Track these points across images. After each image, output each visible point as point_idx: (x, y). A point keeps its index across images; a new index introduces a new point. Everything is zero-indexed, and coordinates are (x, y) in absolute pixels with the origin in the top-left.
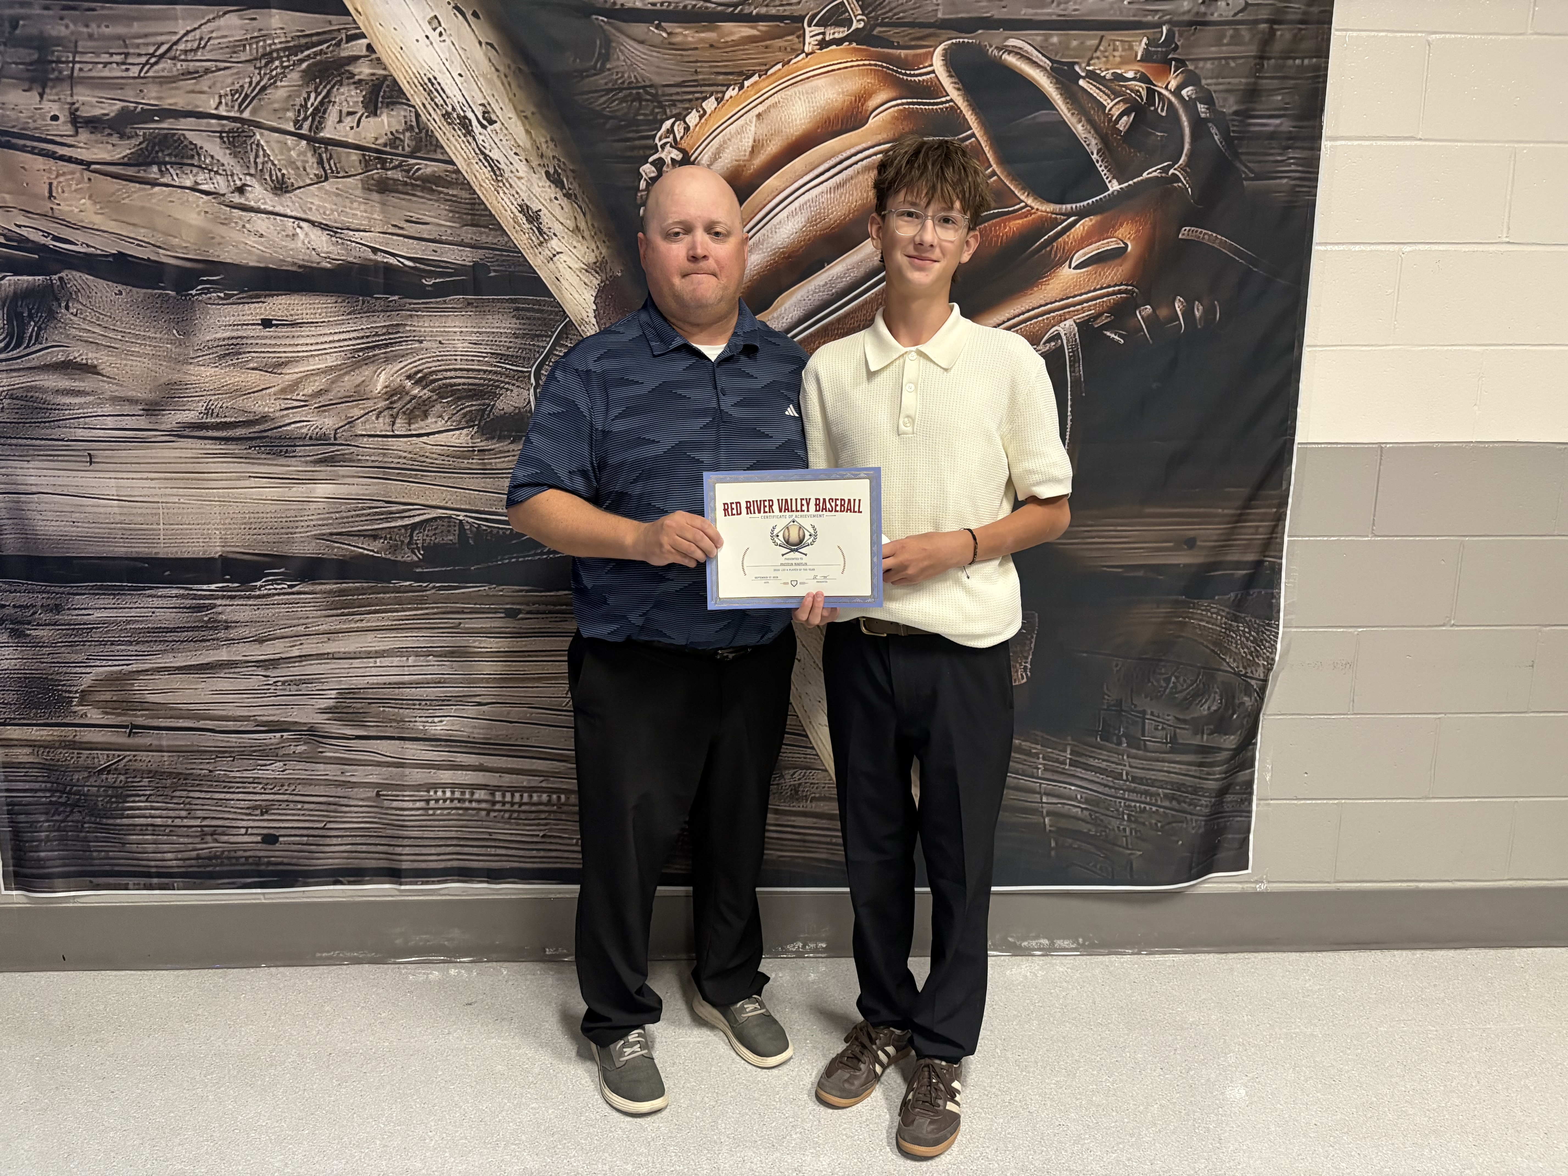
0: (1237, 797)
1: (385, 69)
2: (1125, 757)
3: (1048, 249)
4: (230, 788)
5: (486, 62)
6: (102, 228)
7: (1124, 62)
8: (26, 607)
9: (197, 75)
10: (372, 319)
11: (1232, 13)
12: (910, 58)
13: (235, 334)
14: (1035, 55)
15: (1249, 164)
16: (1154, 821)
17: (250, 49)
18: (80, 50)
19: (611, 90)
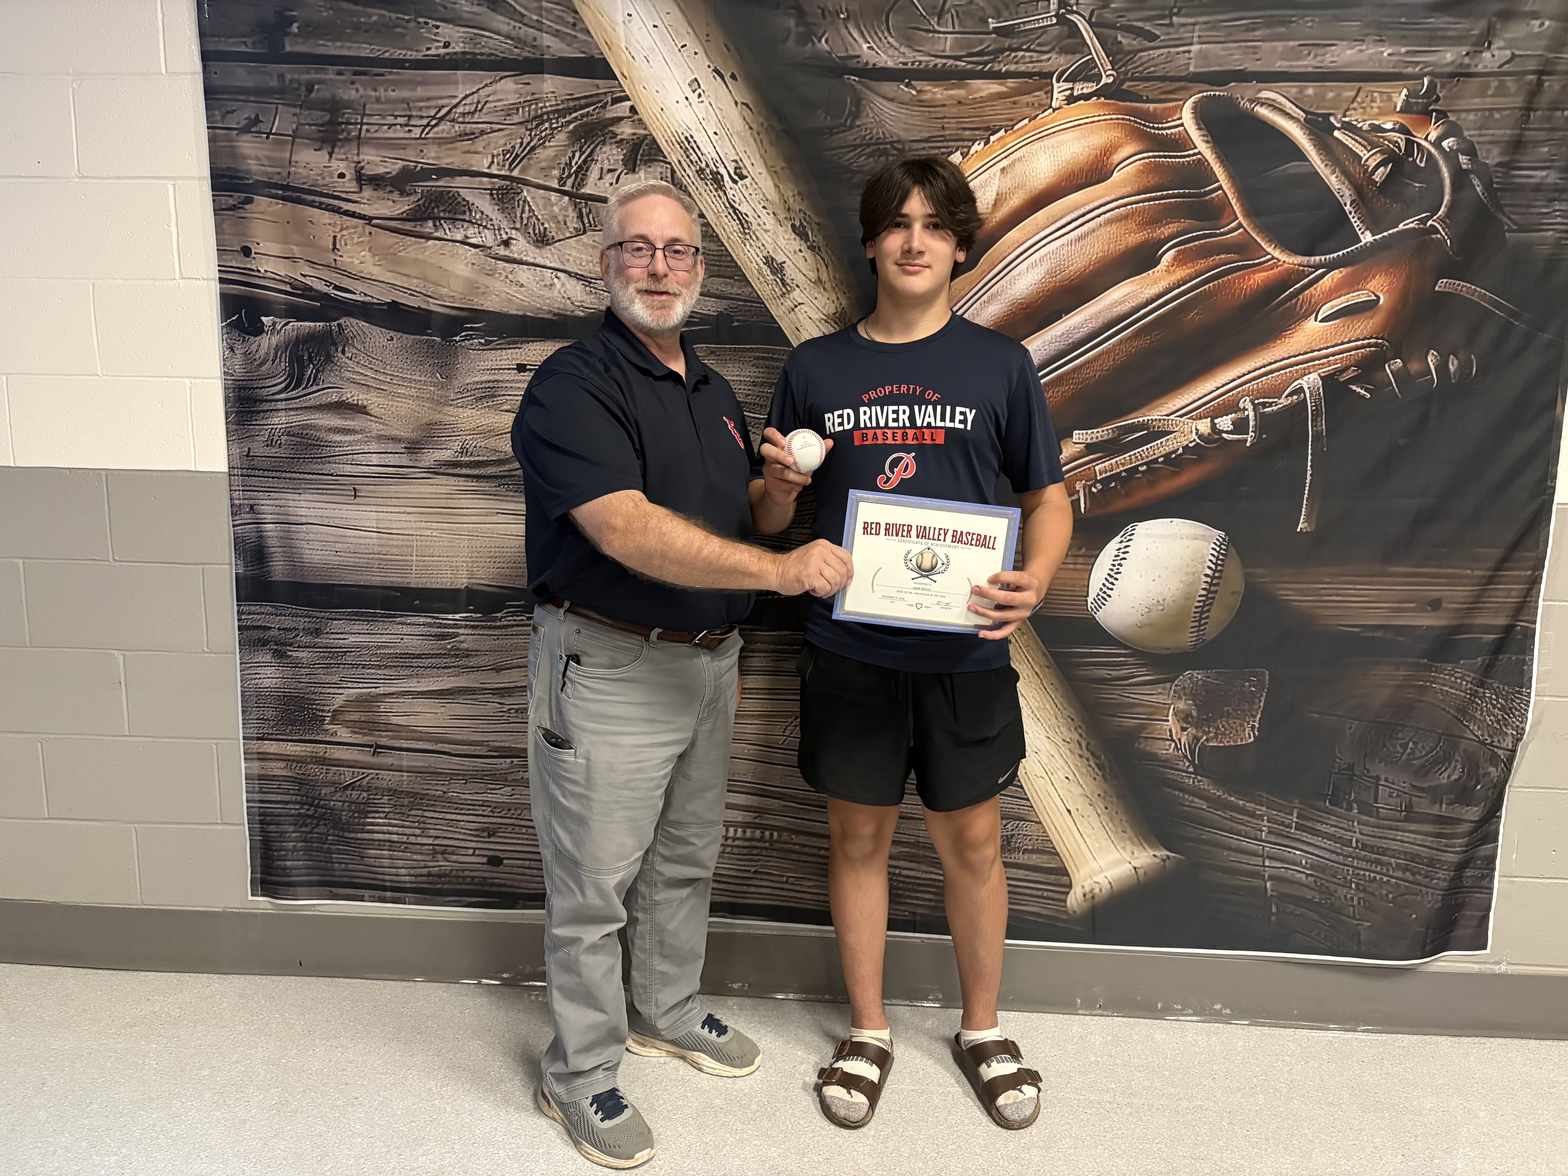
0: (1477, 872)
1: (645, 129)
2: (1355, 824)
3: (1293, 301)
4: (461, 809)
5: (741, 120)
6: (379, 279)
7: (1382, 113)
8: (290, 630)
9: (473, 137)
11: (1498, 64)
12: (1158, 111)
13: (491, 378)
14: (1289, 106)
15: (1512, 216)
16: (1384, 892)
17: (523, 112)
18: (367, 112)
19: (860, 145)
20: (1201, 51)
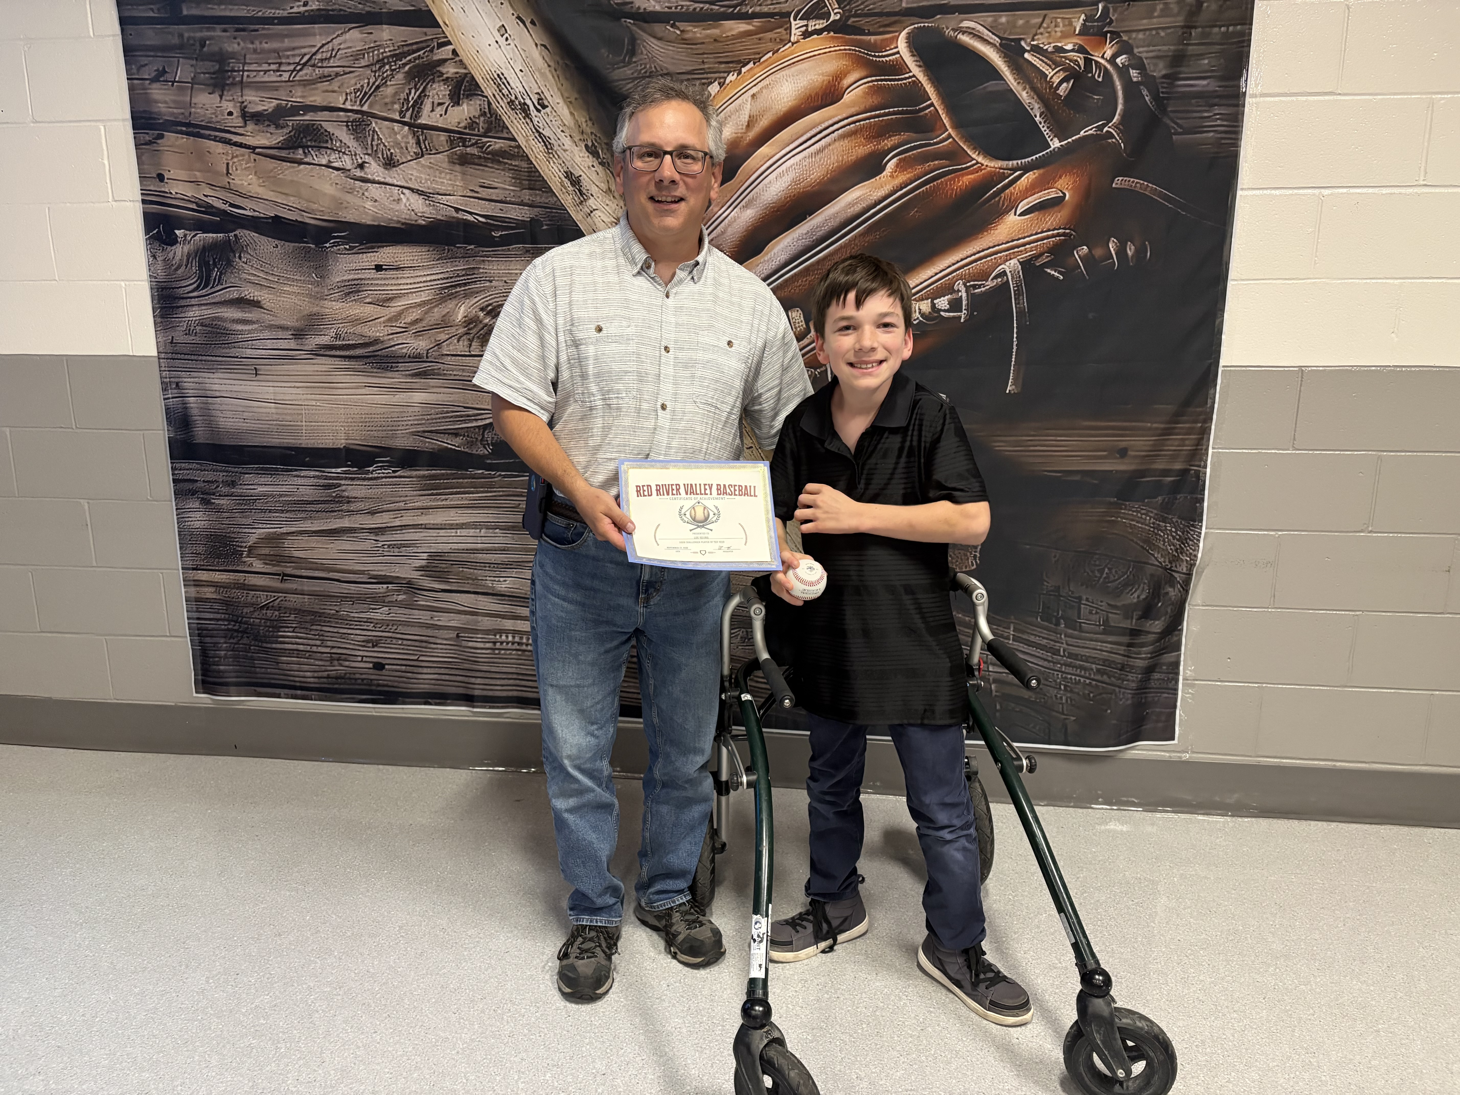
0: (1163, 676)
1: (466, 68)
2: (1063, 636)
3: (997, 199)
4: (351, 625)
5: (541, 59)
6: (264, 197)
7: (1065, 36)
8: (212, 482)
9: (330, 78)
10: (455, 264)
12: (879, 42)
13: (356, 277)
14: (986, 34)
15: (1179, 121)
16: (1087, 692)
17: (368, 57)
18: (247, 61)
19: (636, 78)
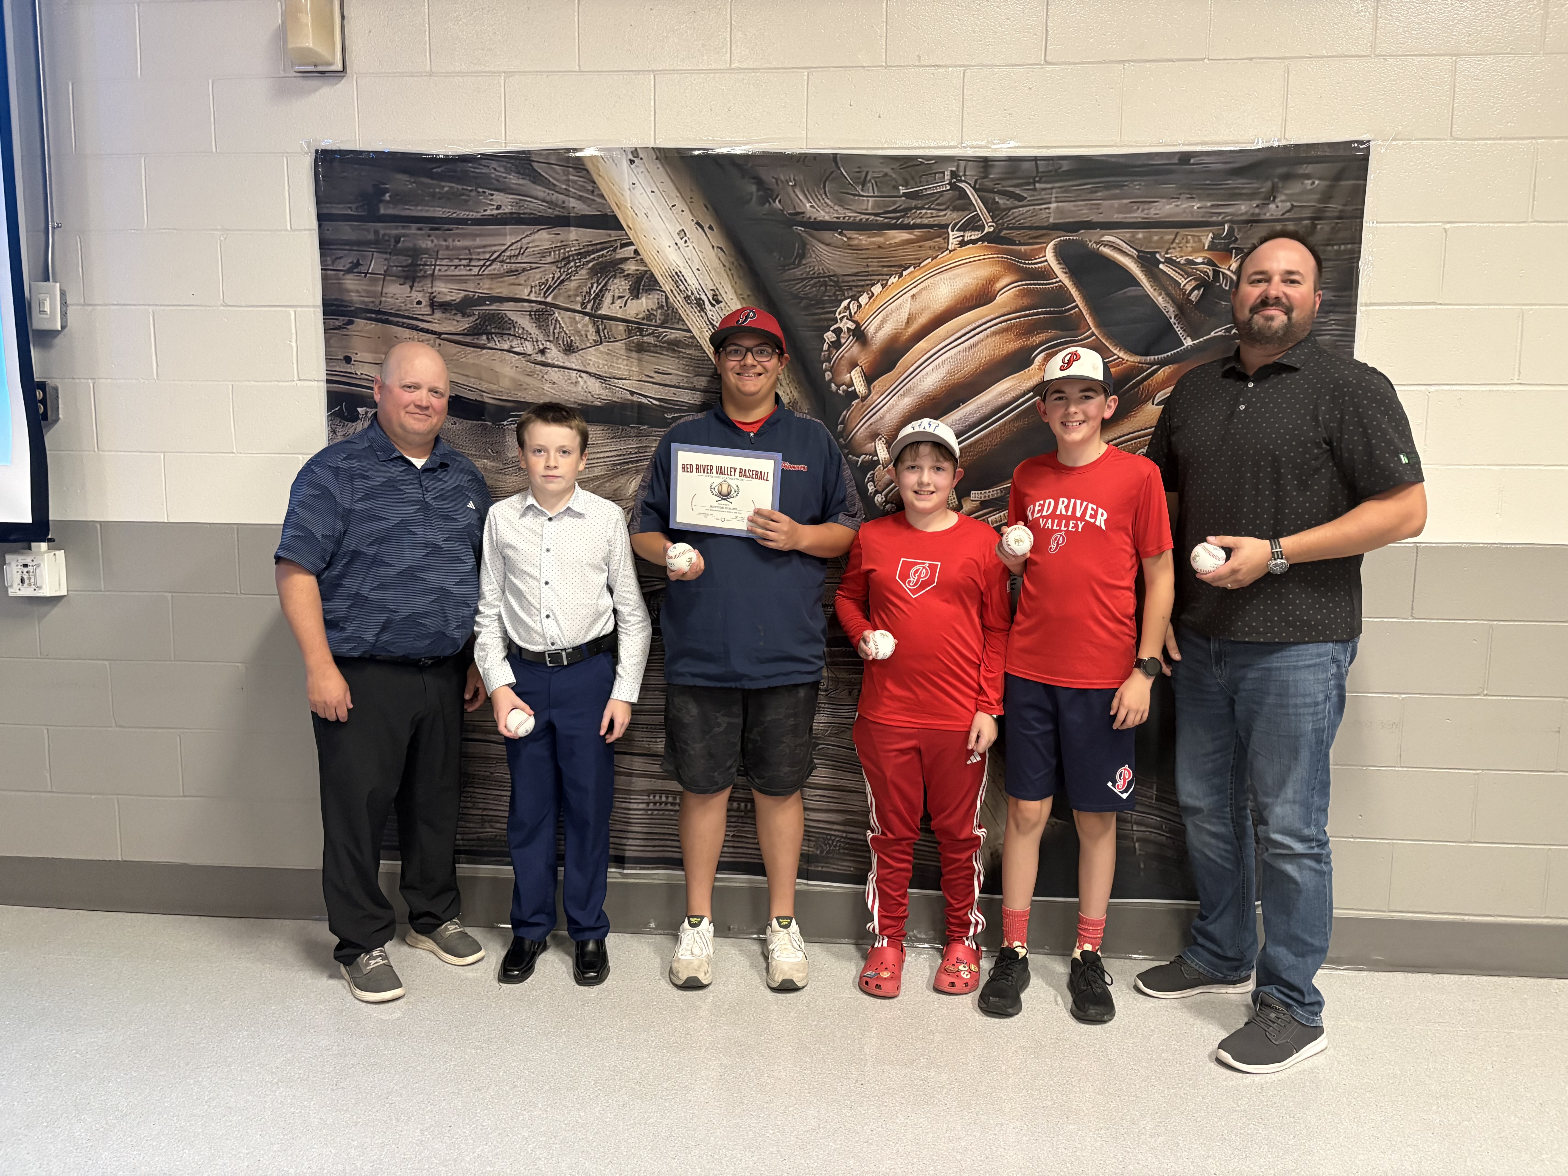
1: (646, 266)
3: (1136, 390)
5: (717, 260)
7: (1195, 251)
9: (517, 273)
10: (628, 442)
11: (1281, 213)
12: (1028, 252)
14: (1125, 247)
17: (554, 255)
18: (440, 257)
19: (806, 279)
20: (1058, 207)
